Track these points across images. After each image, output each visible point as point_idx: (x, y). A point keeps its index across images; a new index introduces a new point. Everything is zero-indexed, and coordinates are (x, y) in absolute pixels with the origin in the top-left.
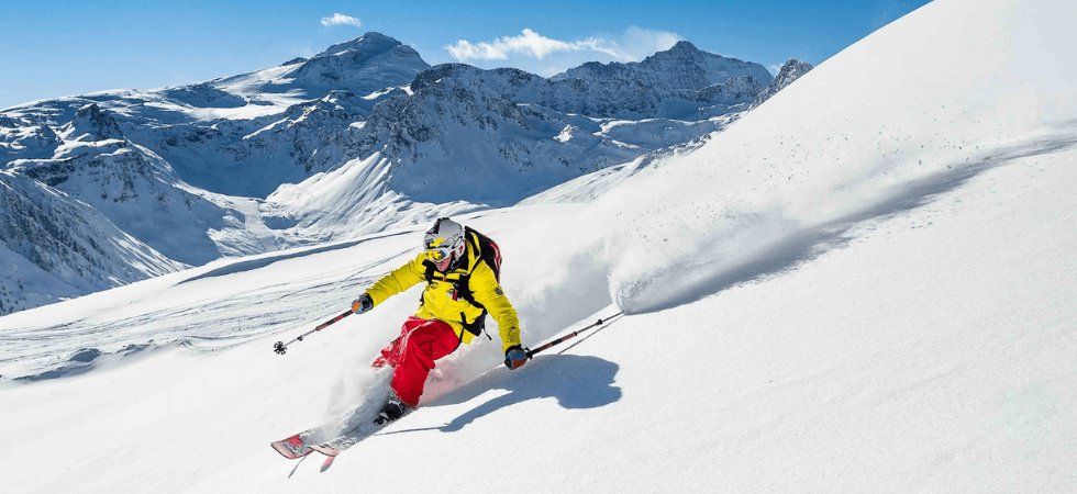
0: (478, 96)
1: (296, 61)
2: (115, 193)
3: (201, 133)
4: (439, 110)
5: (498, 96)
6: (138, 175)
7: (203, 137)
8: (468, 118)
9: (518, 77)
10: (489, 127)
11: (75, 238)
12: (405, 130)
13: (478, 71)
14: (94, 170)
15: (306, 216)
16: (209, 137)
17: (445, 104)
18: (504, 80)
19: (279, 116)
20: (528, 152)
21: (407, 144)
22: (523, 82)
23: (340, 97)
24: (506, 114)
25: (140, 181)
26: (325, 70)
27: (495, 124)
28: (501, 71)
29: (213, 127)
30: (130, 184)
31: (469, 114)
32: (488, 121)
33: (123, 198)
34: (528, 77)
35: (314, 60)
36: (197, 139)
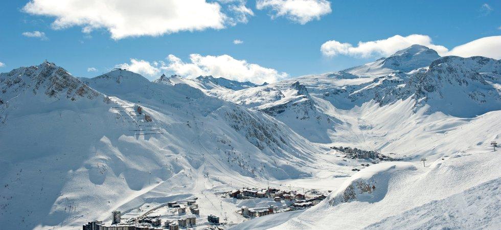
0: (459, 71)
1: (382, 59)
2: (301, 116)
3: (339, 91)
4: (439, 78)
5: (470, 70)
6: (310, 109)
7: (339, 93)
8: (453, 81)
9: (482, 60)
10: (464, 85)
11: (275, 137)
12: (423, 87)
13: (462, 59)
14: (294, 107)
15: (377, 125)
16: (341, 92)
17: (443, 75)
18: (475, 62)
19: (370, 83)
20: (484, 96)
21: (424, 93)
22: (485, 62)
23: (396, 73)
24: (473, 78)
25: (310, 112)
26: (393, 62)
27: (467, 83)
28: (473, 58)
29: (343, 88)
30: (306, 113)
31: (454, 79)
32: (464, 82)
33: (304, 118)
34: (488, 60)
35: (389, 58)
36: (337, 93)
